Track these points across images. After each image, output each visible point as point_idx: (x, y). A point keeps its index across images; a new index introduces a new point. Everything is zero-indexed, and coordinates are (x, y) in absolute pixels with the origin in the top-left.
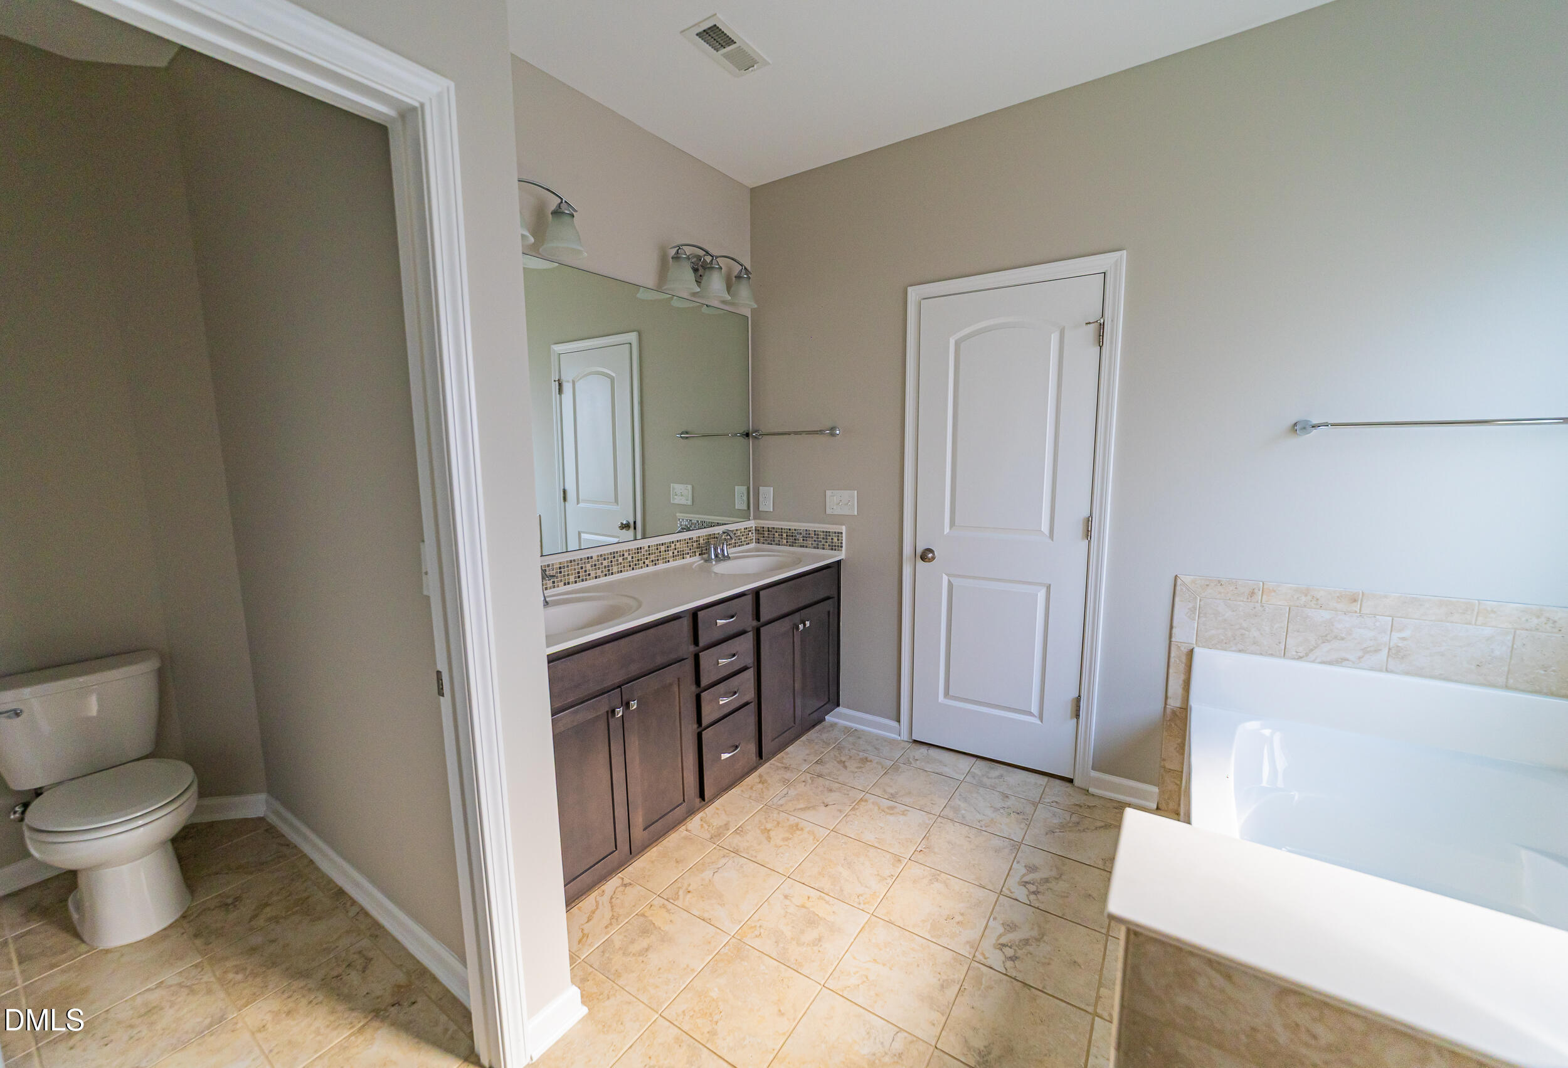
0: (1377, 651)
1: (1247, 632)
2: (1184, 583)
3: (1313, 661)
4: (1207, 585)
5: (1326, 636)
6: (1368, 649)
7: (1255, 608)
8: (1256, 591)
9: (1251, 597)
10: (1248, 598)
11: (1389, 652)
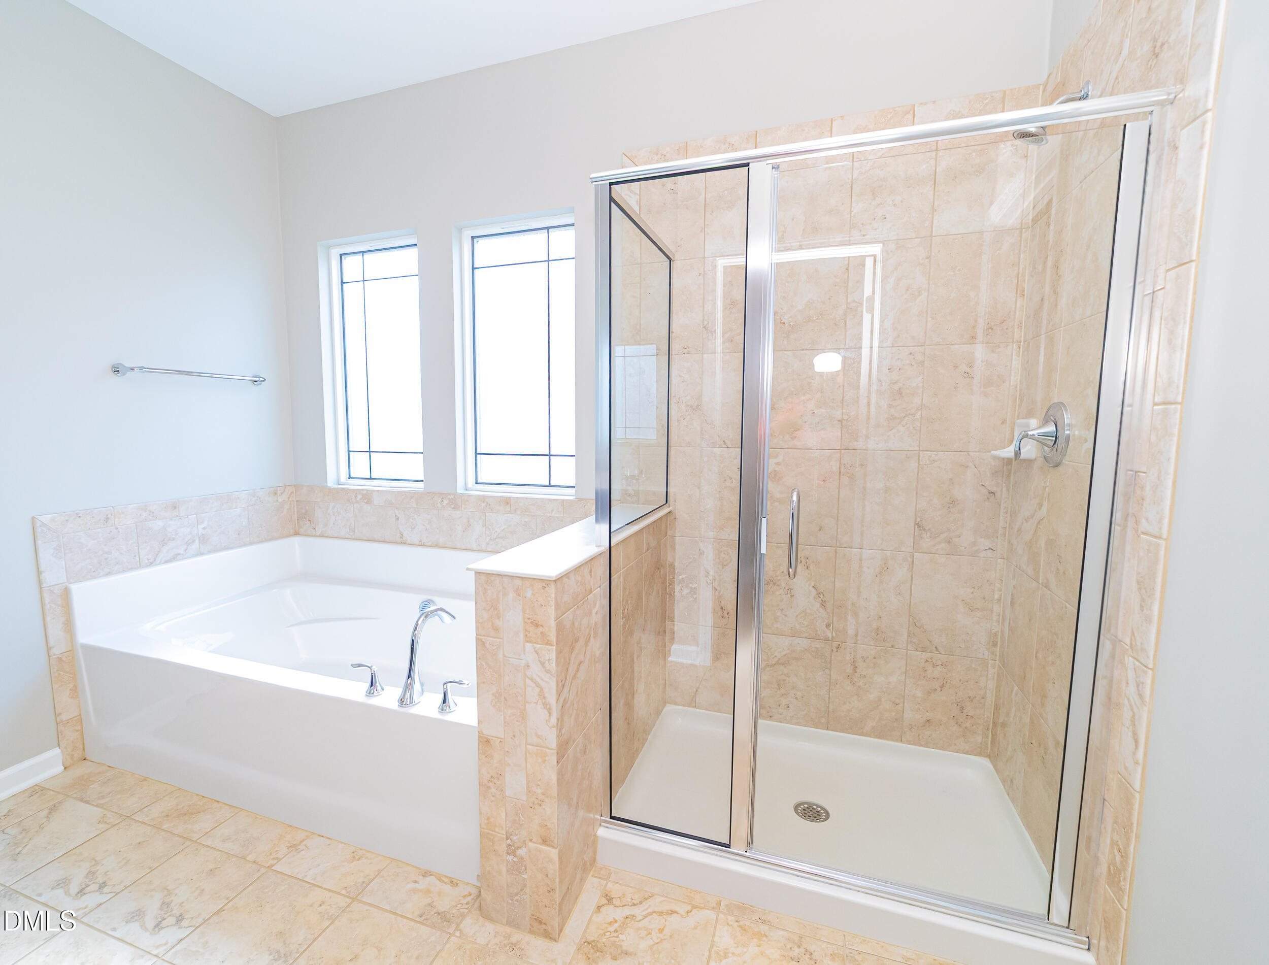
0: (193, 541)
1: (109, 556)
2: (43, 524)
3: (160, 564)
4: (67, 520)
5: (164, 540)
6: (189, 542)
7: (111, 532)
8: (109, 516)
9: (106, 522)
10: (104, 524)
11: (199, 540)
